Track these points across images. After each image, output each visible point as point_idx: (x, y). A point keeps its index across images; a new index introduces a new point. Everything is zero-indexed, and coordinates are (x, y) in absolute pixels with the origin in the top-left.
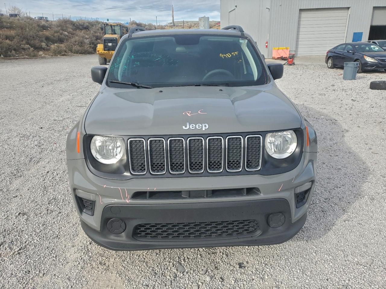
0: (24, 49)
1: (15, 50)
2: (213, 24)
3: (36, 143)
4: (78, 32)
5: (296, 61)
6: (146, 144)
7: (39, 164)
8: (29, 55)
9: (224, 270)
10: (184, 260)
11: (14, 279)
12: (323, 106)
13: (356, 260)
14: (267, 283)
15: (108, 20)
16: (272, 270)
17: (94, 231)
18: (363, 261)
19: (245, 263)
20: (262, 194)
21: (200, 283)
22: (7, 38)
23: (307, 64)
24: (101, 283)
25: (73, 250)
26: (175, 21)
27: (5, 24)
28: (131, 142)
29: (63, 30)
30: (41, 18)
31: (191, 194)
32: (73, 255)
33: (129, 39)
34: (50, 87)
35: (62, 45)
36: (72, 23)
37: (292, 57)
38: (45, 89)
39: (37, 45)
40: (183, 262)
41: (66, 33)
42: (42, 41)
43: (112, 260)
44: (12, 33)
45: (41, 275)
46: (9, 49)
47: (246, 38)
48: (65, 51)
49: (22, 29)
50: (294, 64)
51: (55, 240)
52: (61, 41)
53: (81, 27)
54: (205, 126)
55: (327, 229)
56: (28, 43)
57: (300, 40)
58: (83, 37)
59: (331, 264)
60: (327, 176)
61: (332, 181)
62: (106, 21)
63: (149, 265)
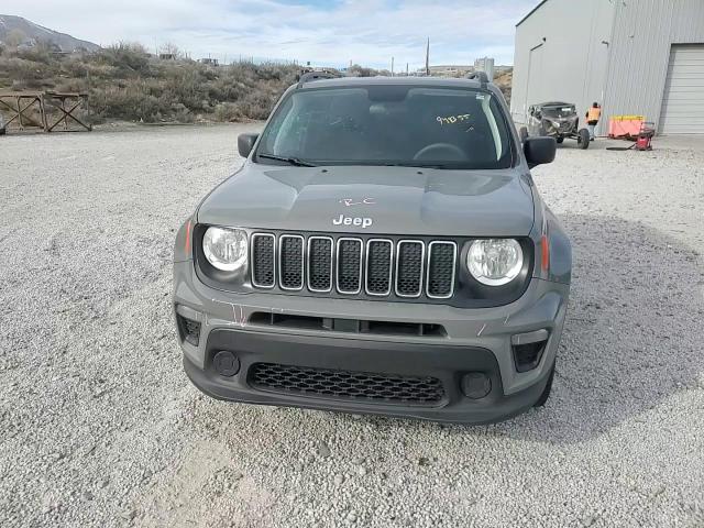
0: (175, 110)
1: (161, 111)
2: (501, 71)
3: (159, 251)
4: (261, 83)
5: (653, 143)
6: (277, 243)
7: (158, 283)
8: (182, 120)
9: (394, 465)
10: (334, 441)
11: (87, 429)
12: (680, 228)
13: (633, 482)
14: (457, 493)
15: (309, 63)
16: (472, 476)
17: (197, 368)
18: (645, 487)
19: (431, 459)
20: (449, 337)
21: (347, 476)
22: (152, 92)
23: (676, 148)
24: (201, 453)
25: (174, 403)
26: (430, 65)
27: (151, 70)
28: (257, 238)
29: (238, 80)
30: (207, 61)
31: (336, 324)
32: (171, 410)
33: (298, 90)
34: (201, 170)
35: (234, 105)
36: (255, 69)
37: (649, 135)
38: (193, 173)
39: (196, 104)
40: (330, 443)
41: (242, 85)
42: (203, 98)
43: (225, 425)
44: (162, 84)
45: (123, 428)
46: (153, 110)
47: (489, 92)
48: (238, 115)
49: (176, 77)
50: (650, 148)
51: (153, 388)
52: (233, 97)
53: (267, 75)
54: (367, 222)
55: (600, 429)
56: (182, 101)
57: (669, 102)
58: (268, 92)
59: (582, 482)
60: (636, 346)
61: (641, 355)
62: (305, 65)
63: (278, 439)
